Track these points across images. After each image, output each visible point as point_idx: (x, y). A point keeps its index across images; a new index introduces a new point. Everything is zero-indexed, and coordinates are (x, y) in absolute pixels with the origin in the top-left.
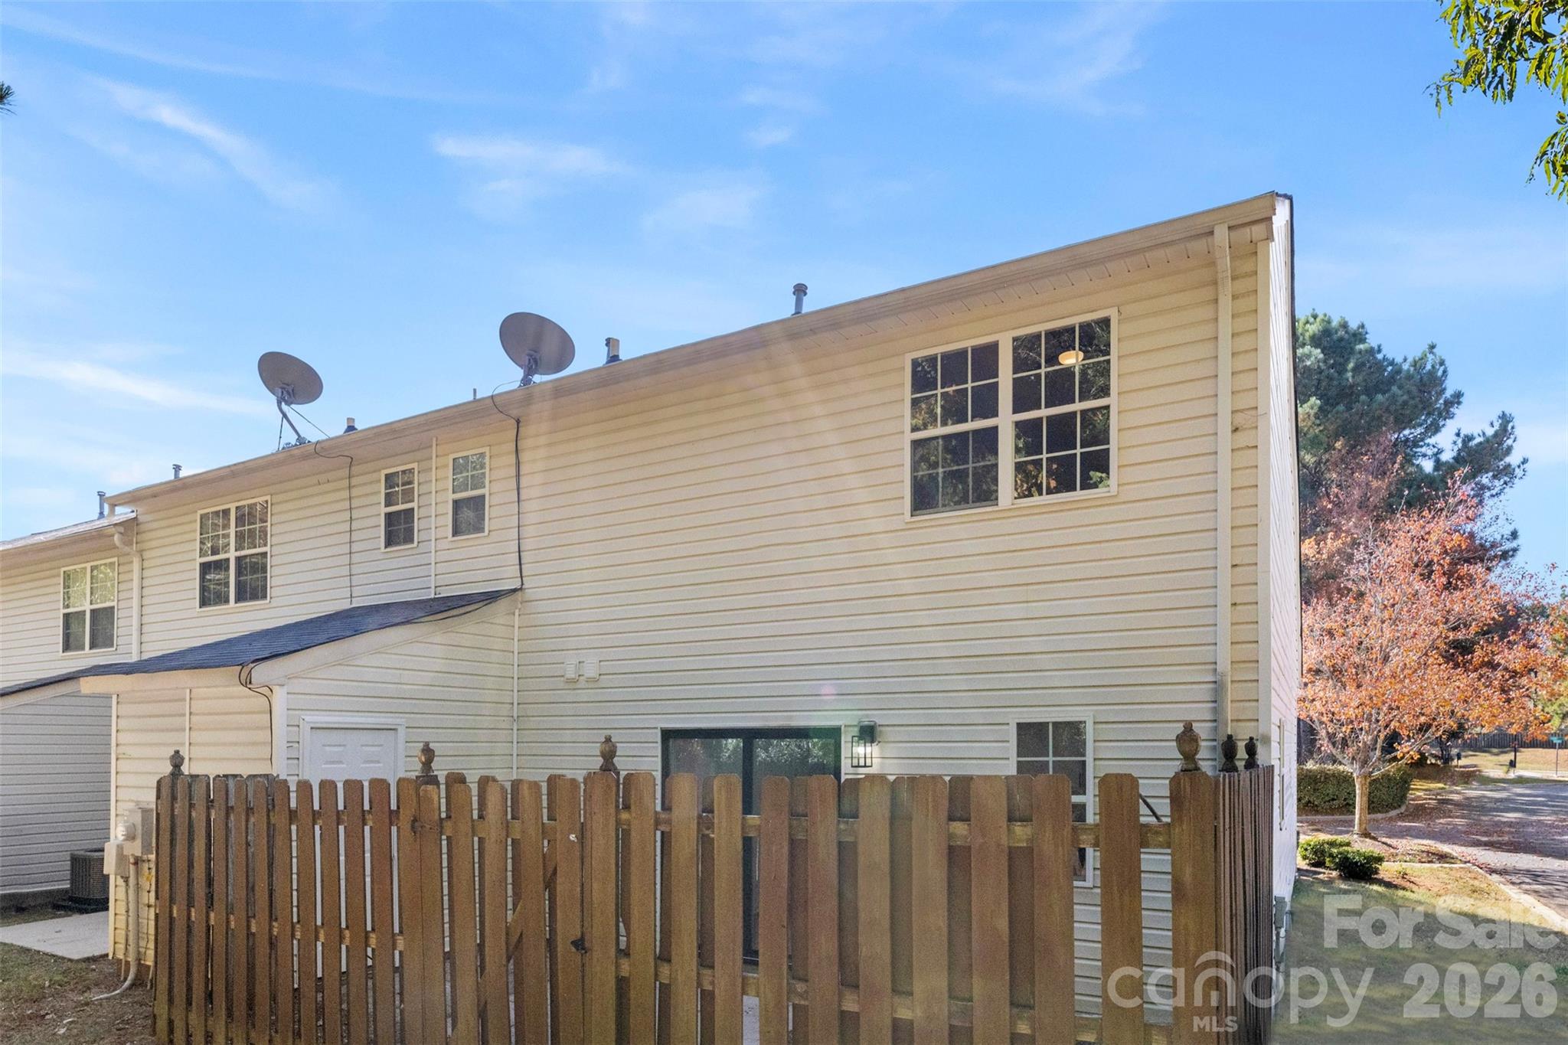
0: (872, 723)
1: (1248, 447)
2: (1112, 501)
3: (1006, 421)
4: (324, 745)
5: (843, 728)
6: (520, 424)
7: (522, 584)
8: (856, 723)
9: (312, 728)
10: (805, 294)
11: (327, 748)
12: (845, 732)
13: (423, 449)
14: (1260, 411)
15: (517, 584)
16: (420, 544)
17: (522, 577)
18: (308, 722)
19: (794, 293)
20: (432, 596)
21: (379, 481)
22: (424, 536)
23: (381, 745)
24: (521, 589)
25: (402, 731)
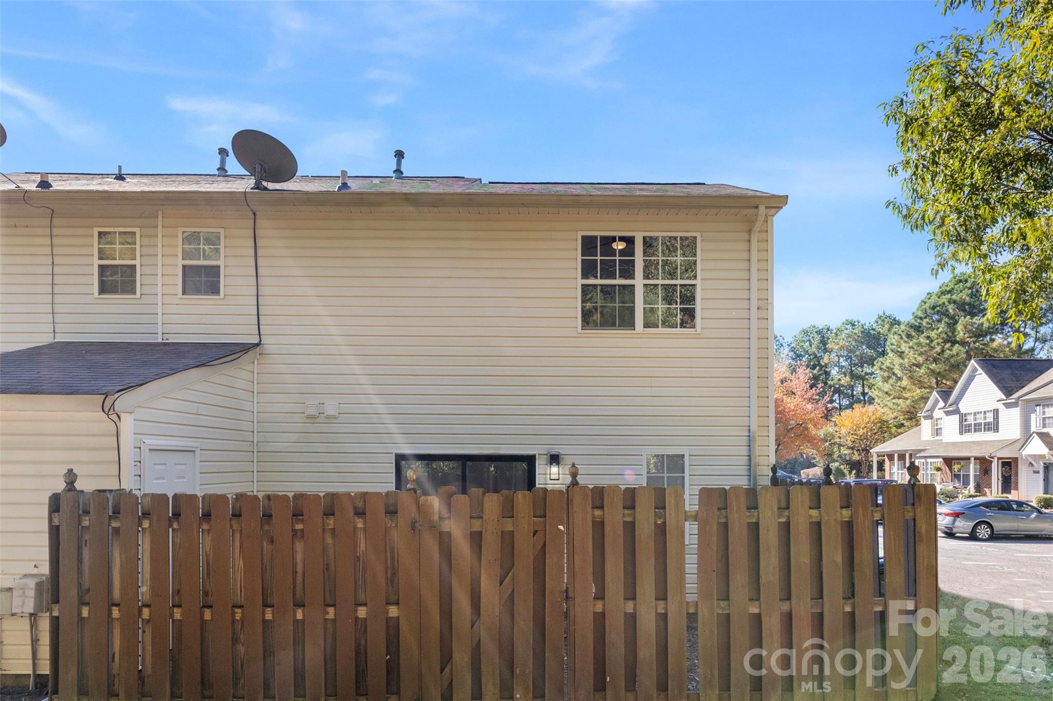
0: (558, 453)
1: (763, 318)
2: (697, 336)
3: (639, 281)
4: (155, 464)
5: (537, 456)
6: (256, 217)
7: (260, 341)
8: (546, 453)
9: (150, 450)
10: (403, 158)
11: (157, 467)
12: (539, 458)
13: (145, 217)
14: (769, 301)
15: (256, 341)
16: (142, 296)
17: (260, 335)
18: (147, 445)
19: (395, 156)
20: (160, 341)
21: (92, 236)
22: (146, 290)
23: (185, 464)
24: (258, 345)
25: (198, 452)
